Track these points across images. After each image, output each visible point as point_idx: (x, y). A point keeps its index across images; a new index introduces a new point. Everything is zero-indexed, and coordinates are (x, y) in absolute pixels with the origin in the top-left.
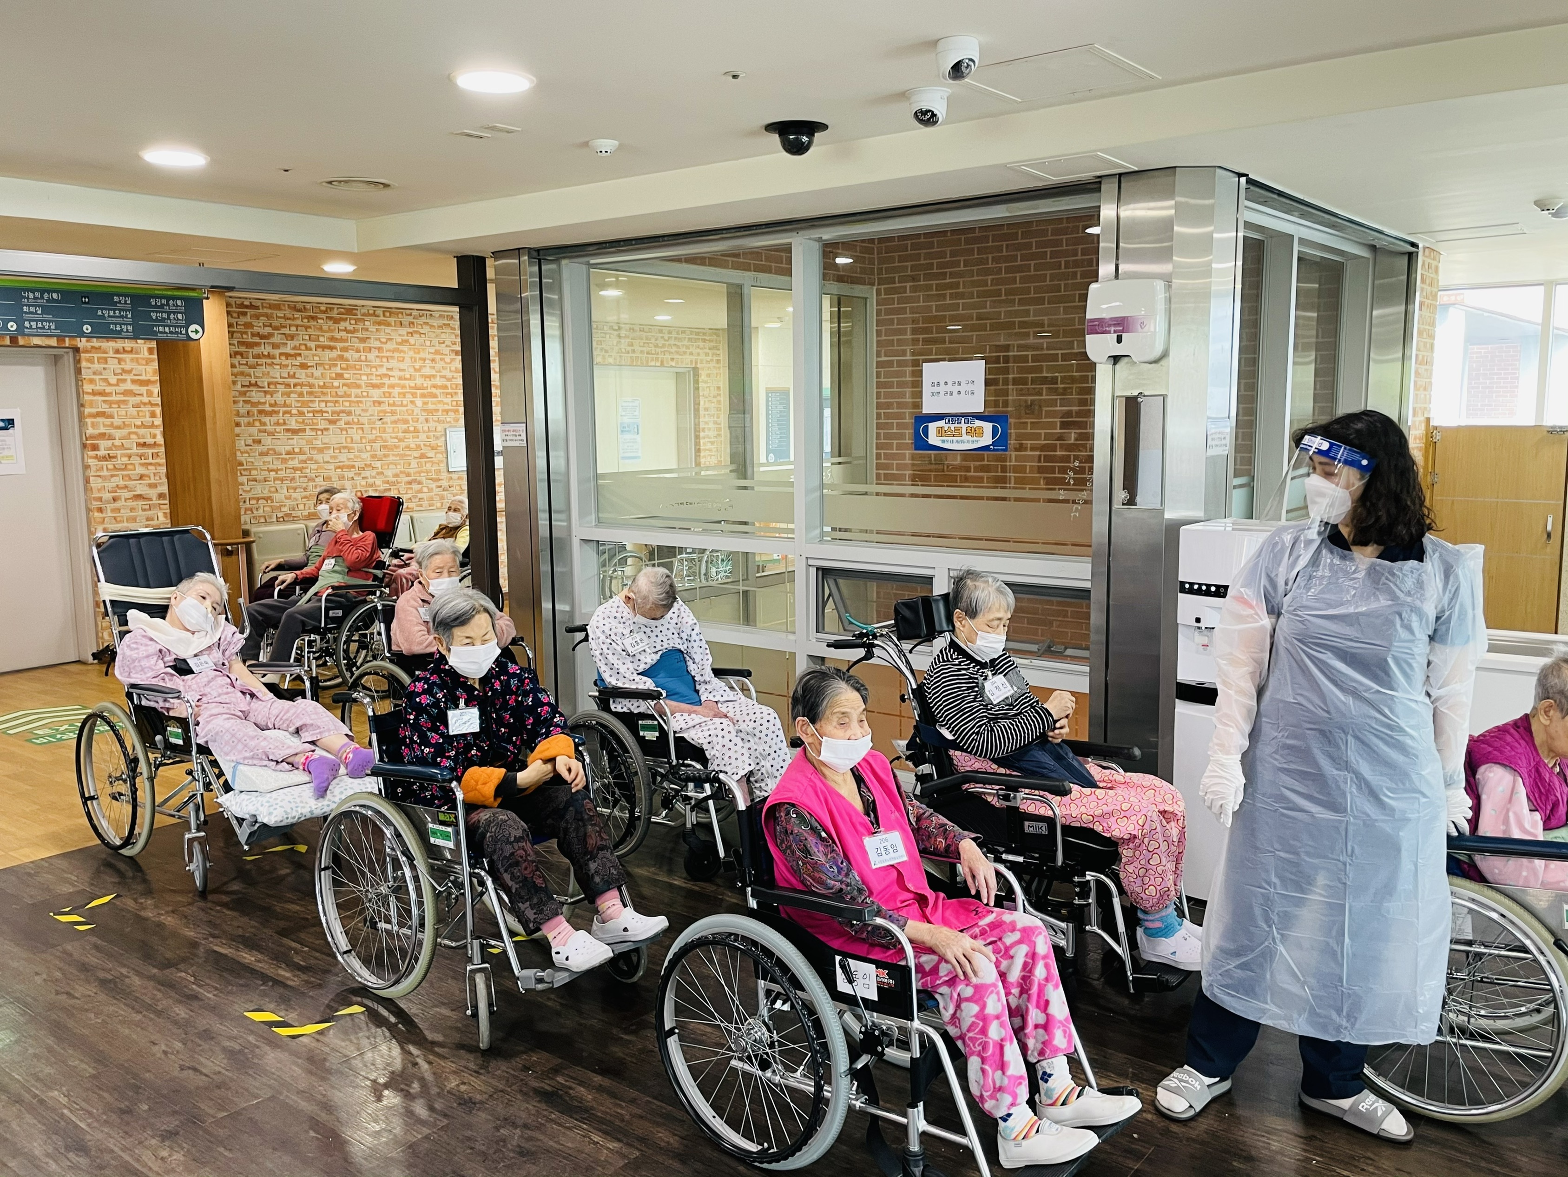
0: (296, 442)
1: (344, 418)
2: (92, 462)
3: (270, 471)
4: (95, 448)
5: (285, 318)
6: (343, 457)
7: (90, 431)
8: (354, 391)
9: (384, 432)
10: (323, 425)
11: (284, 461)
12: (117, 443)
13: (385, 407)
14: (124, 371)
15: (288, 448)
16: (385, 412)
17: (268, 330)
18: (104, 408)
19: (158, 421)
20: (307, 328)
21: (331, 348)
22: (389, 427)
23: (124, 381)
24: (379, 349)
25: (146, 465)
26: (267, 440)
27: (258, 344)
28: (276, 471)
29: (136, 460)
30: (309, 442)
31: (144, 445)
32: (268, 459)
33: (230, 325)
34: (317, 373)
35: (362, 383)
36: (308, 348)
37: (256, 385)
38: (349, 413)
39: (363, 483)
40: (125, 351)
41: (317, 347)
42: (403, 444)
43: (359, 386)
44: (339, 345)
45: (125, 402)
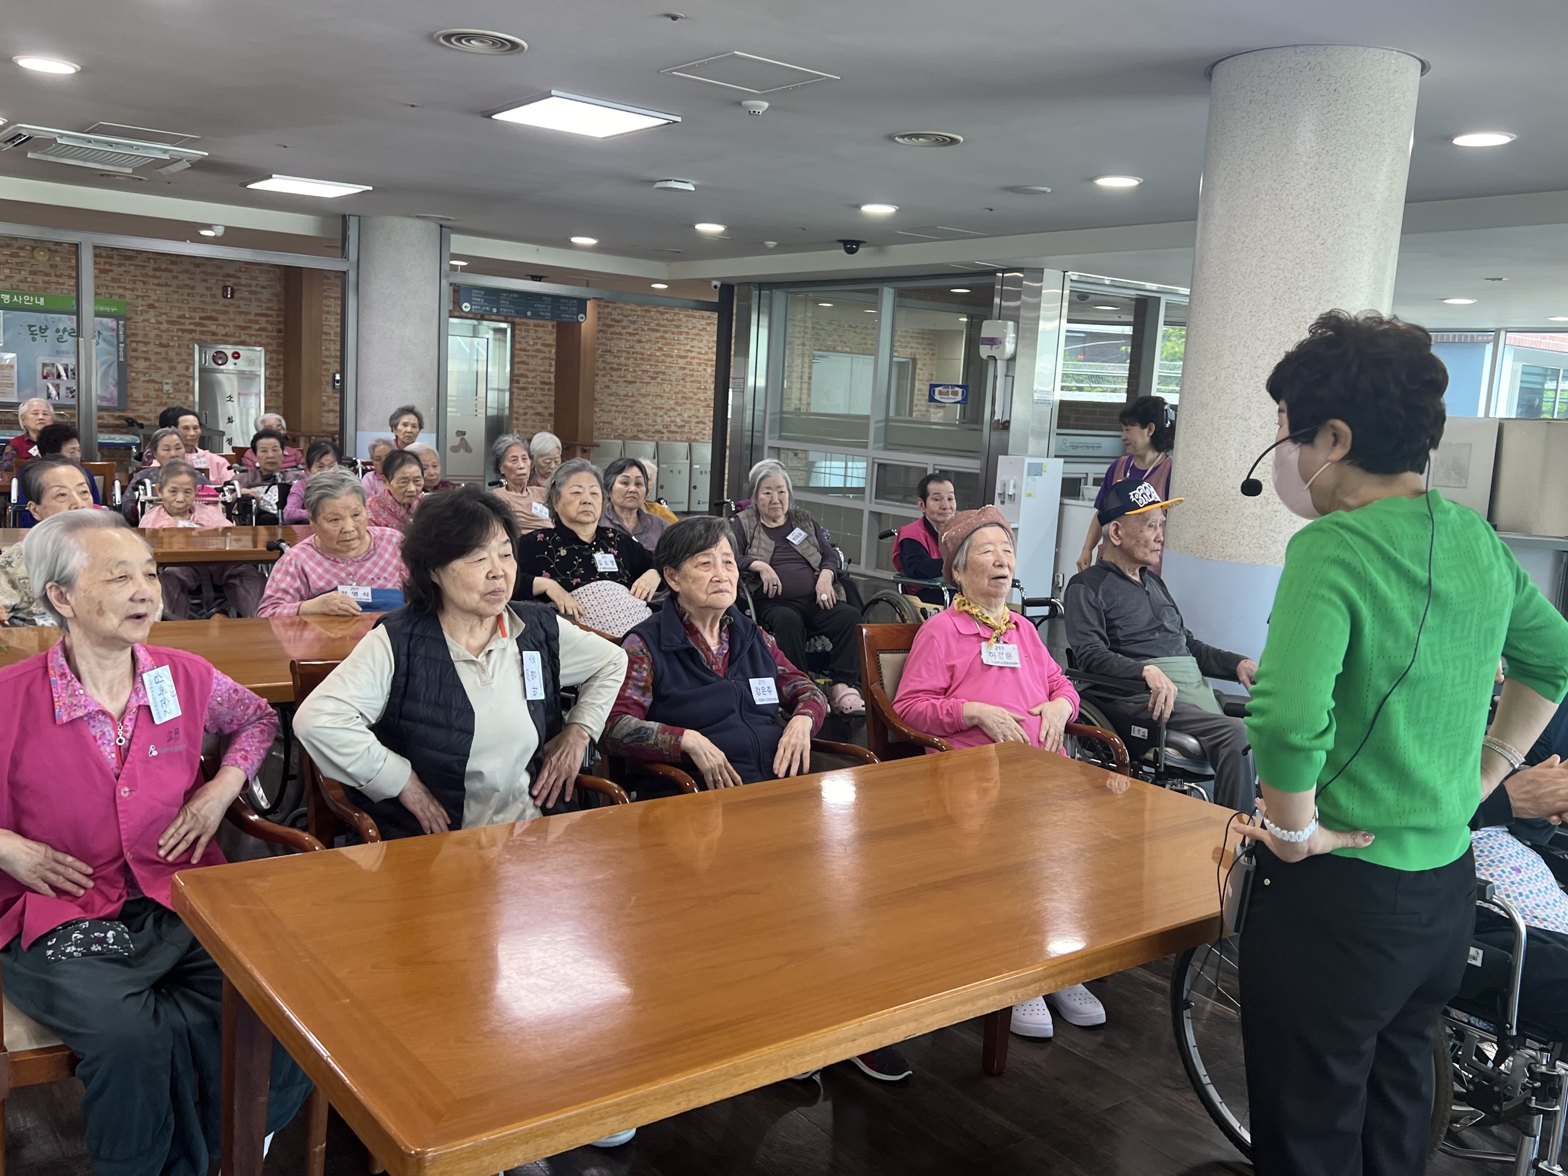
0: (630, 389)
1: (661, 376)
2: (515, 390)
3: (613, 405)
4: (518, 382)
5: (632, 310)
6: (658, 402)
7: (516, 372)
8: (669, 360)
9: (685, 387)
10: (647, 380)
11: (622, 400)
12: (530, 380)
13: (687, 371)
14: (538, 338)
15: (625, 392)
16: (687, 375)
17: (620, 317)
18: (524, 359)
19: (553, 369)
20: (643, 317)
21: (657, 331)
22: (688, 385)
23: (537, 343)
24: (687, 333)
25: (543, 395)
26: (613, 387)
27: (613, 326)
28: (617, 406)
29: (539, 392)
30: (638, 390)
31: (543, 383)
32: (613, 398)
33: (599, 313)
34: (647, 346)
35: (674, 354)
36: (643, 330)
37: (610, 351)
38: (664, 373)
39: (669, 420)
40: (539, 326)
41: (649, 329)
42: (696, 397)
43: (672, 357)
44: (662, 329)
45: (536, 356)
